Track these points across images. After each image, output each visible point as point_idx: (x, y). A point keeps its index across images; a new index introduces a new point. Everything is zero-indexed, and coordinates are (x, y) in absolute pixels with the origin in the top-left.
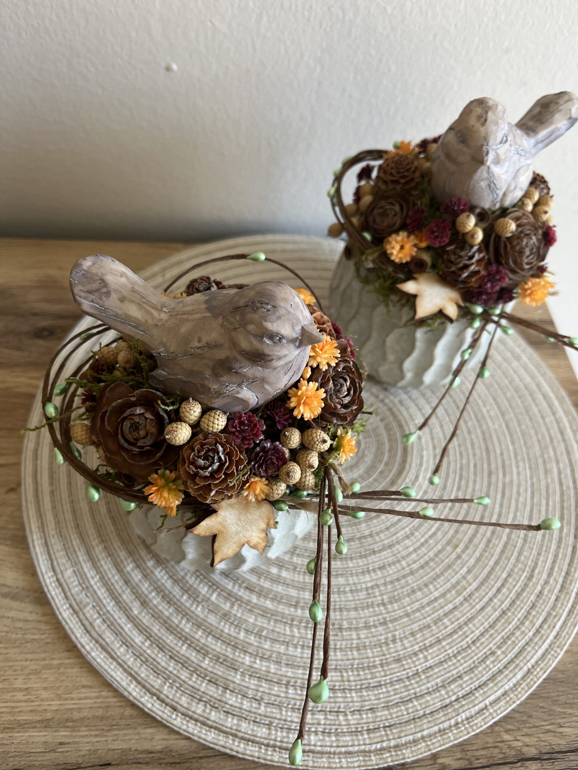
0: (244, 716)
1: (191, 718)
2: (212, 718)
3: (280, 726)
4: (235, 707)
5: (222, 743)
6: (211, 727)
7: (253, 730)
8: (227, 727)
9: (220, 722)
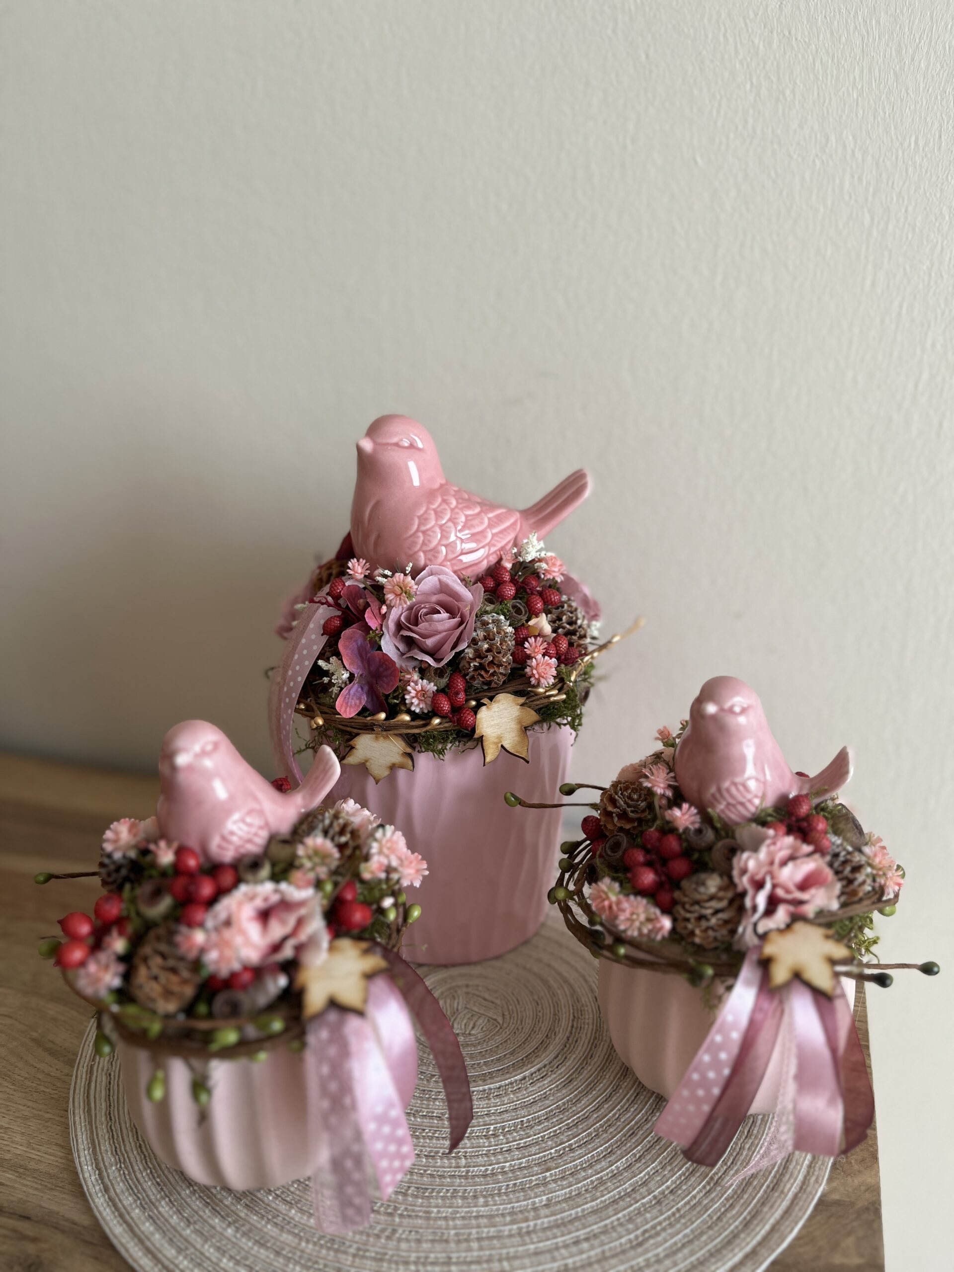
0: (165, 1229)
1: (115, 1205)
2: (133, 1215)
3: (193, 1257)
4: (163, 1216)
5: (124, 1241)
6: (125, 1222)
7: (162, 1245)
8: (139, 1229)
9: (137, 1221)
